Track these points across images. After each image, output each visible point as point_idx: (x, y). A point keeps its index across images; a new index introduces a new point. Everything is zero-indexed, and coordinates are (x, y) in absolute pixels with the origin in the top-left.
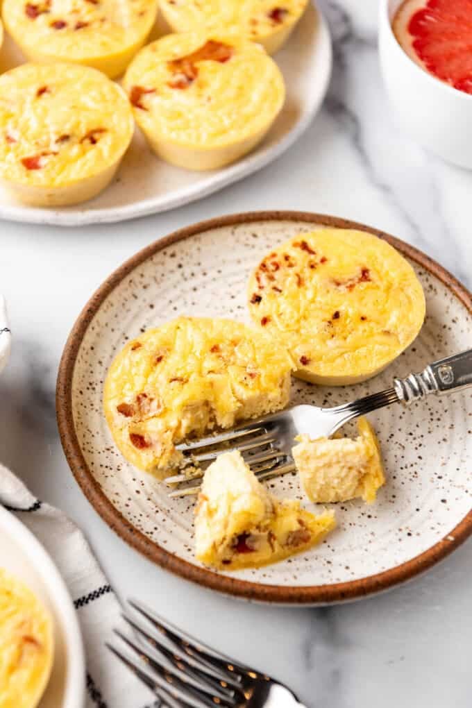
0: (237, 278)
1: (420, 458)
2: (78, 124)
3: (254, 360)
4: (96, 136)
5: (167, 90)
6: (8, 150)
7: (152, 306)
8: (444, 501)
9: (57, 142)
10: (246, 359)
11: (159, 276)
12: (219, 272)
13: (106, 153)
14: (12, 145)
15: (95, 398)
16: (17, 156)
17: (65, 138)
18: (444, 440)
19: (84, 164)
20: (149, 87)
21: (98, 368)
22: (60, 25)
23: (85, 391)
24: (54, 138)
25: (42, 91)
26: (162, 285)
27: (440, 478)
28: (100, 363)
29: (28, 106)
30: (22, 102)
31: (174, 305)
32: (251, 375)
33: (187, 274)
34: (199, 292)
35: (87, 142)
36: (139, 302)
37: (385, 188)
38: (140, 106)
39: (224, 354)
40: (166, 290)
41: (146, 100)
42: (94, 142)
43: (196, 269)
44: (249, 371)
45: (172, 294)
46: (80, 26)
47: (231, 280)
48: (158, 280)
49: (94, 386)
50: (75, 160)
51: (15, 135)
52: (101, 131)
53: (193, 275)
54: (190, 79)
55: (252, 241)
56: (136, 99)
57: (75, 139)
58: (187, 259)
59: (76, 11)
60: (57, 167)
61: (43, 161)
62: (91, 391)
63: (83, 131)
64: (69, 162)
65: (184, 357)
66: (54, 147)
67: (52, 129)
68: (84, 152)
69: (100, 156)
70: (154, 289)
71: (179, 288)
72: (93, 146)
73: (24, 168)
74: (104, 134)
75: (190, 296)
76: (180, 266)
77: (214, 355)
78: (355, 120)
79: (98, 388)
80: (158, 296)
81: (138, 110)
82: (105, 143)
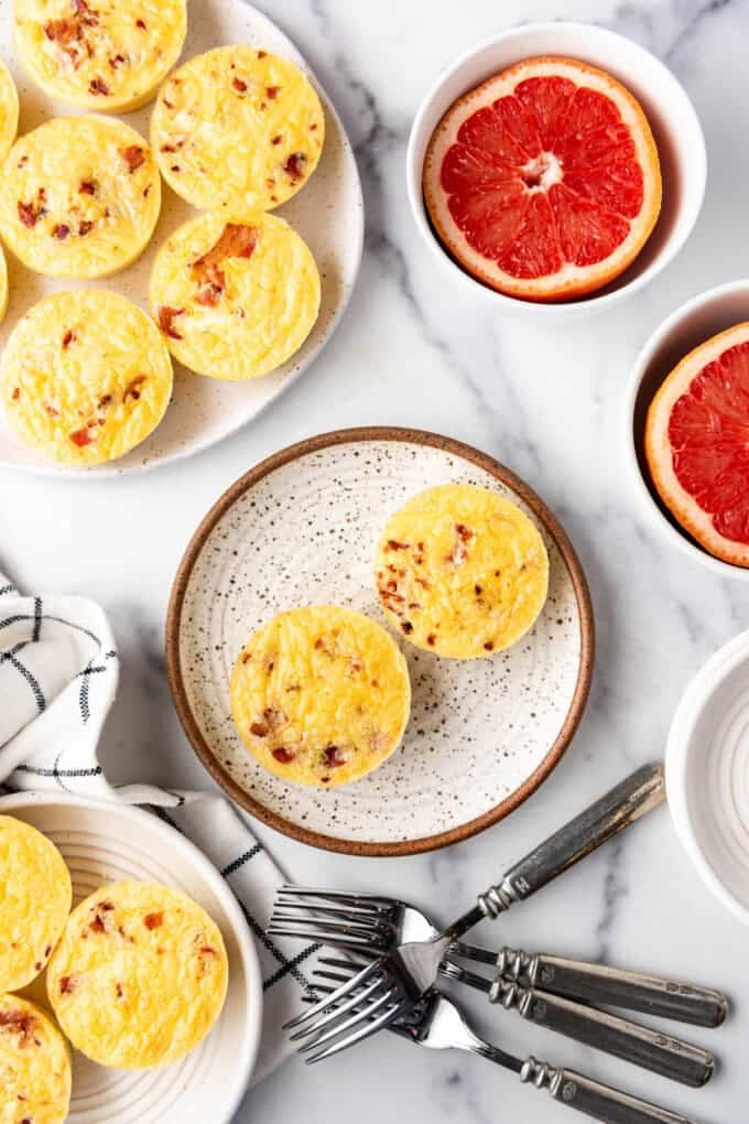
0: (310, 501)
1: (508, 671)
2: (115, 378)
3: (357, 648)
4: (137, 388)
5: (197, 308)
6: (53, 426)
7: (235, 553)
8: (533, 715)
9: (99, 407)
10: (350, 650)
11: (234, 521)
12: (292, 498)
13: (151, 403)
14: (57, 419)
15: (205, 668)
16: (65, 431)
17: (106, 400)
18: (529, 648)
19: (133, 428)
20: (178, 308)
21: (201, 637)
22: (61, 231)
23: (194, 666)
24: (96, 402)
25: (68, 339)
26: (241, 528)
27: (528, 689)
28: (201, 629)
29: (58, 363)
30: (51, 357)
31: (255, 546)
32: (357, 667)
33: (262, 509)
34: (276, 525)
35: (129, 397)
36: (223, 553)
37: (442, 345)
38: (174, 335)
39: (328, 647)
40: (245, 533)
41: (178, 323)
42: (136, 395)
43: (270, 503)
44: (354, 662)
45: (252, 536)
46: (85, 228)
47: (305, 504)
48: (236, 525)
49: (201, 656)
50: (125, 421)
51: (56, 405)
52: (140, 380)
53: (267, 509)
54: (219, 290)
55: (318, 461)
56: (167, 326)
57: (117, 398)
58: (257, 496)
59: (75, 209)
60: (108, 437)
61: (93, 433)
62: (200, 662)
63: (123, 383)
64: (117, 426)
65: (293, 660)
66: (99, 414)
67: (92, 391)
68: (129, 412)
69: (146, 409)
70: (233, 537)
71: (257, 525)
72: (136, 402)
73: (74, 446)
74: (145, 384)
75: (269, 532)
76: (253, 504)
77: (319, 651)
78: (399, 255)
79: (205, 657)
80: (239, 541)
81: (173, 341)
82: (147, 393)
